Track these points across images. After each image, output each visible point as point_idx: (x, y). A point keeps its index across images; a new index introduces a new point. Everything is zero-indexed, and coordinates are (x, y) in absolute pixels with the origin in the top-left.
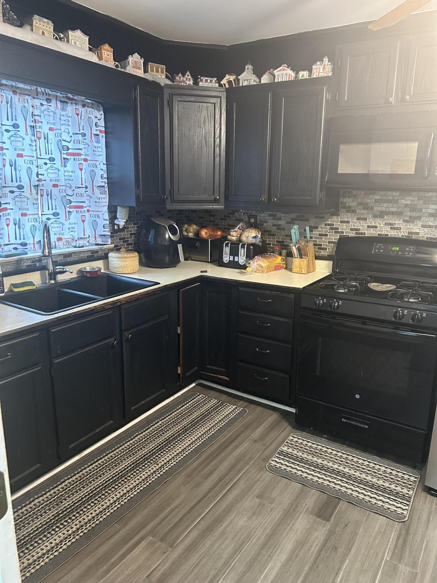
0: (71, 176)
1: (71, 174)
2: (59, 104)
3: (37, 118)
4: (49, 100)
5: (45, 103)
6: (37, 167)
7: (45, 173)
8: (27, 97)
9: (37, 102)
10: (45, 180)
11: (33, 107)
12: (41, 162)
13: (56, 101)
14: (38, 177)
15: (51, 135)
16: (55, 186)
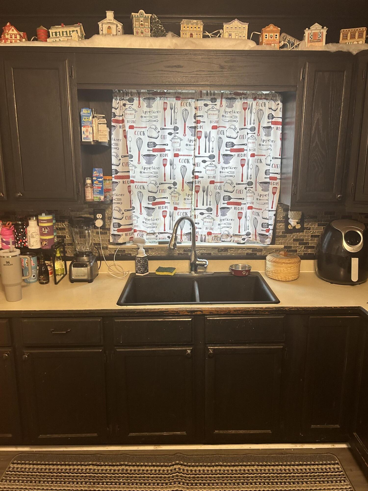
0: (234, 173)
1: (233, 170)
2: (224, 101)
3: (198, 118)
4: (213, 100)
5: (209, 102)
6: (194, 165)
7: (203, 170)
8: (190, 100)
9: (201, 103)
10: (203, 177)
11: (196, 108)
12: (198, 160)
13: (222, 98)
14: (193, 174)
15: (214, 133)
16: (212, 182)
